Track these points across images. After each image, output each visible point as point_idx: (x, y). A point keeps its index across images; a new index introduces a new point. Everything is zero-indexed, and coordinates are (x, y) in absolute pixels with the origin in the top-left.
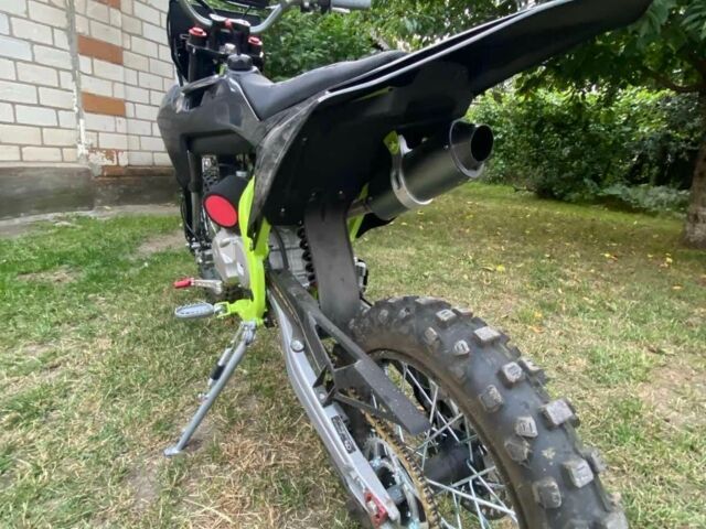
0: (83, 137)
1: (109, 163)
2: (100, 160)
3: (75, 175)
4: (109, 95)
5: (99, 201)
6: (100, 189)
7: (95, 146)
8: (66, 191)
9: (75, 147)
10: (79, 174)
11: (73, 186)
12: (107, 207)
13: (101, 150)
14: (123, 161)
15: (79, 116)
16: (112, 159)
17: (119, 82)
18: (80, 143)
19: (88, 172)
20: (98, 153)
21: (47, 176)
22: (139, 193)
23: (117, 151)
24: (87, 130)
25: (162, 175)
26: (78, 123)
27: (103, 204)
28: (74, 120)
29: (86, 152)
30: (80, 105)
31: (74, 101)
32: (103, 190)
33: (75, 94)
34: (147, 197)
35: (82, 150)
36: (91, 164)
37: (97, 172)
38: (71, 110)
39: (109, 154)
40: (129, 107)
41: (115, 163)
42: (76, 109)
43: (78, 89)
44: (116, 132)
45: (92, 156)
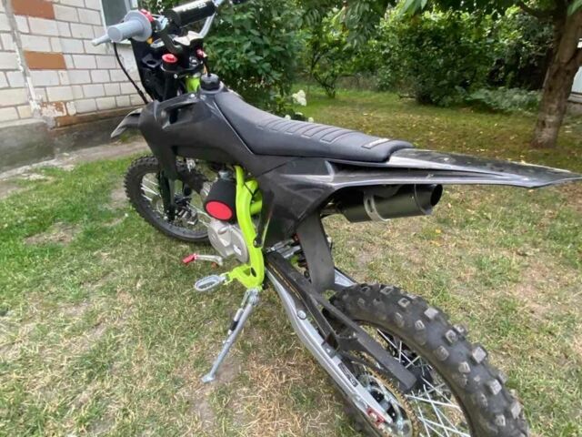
0: (33, 93)
1: (60, 114)
2: (51, 113)
3: (35, 130)
4: (48, 50)
5: (58, 149)
6: (56, 139)
7: (45, 100)
8: (29, 146)
9: (28, 104)
10: (37, 128)
11: (34, 140)
12: (66, 154)
13: (51, 103)
14: (72, 111)
15: (25, 74)
16: (61, 110)
17: (54, 36)
18: (31, 99)
19: (44, 125)
20: (49, 106)
21: (10, 135)
22: (90, 137)
23: (65, 103)
24: (35, 87)
25: (106, 118)
26: (26, 81)
27: (62, 151)
28: (22, 79)
29: (38, 107)
30: (24, 64)
31: (18, 60)
32: (59, 140)
33: (18, 53)
34: (98, 139)
35: (34, 106)
36: (45, 118)
37: (51, 124)
38: (17, 70)
39: (59, 106)
40: (67, 58)
41: (65, 114)
42: (21, 68)
43: (20, 48)
44: (60, 85)
45: (44, 110)
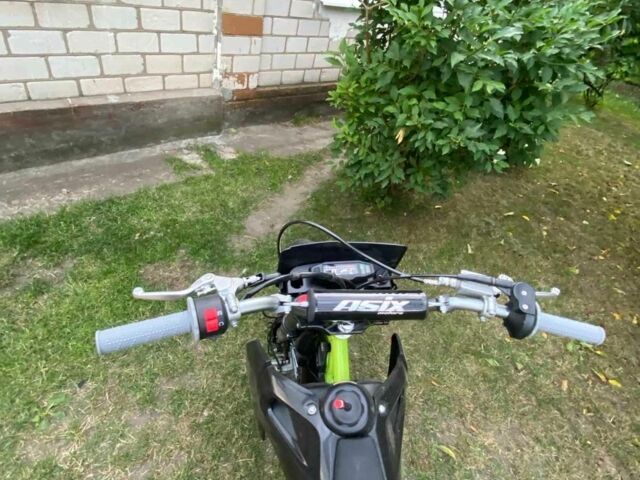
0: (219, 61)
1: (239, 87)
2: (232, 85)
3: (208, 102)
4: (248, 12)
5: (227, 124)
6: (229, 113)
7: (229, 71)
8: (199, 119)
9: (211, 72)
10: (212, 101)
11: (205, 114)
12: (233, 130)
13: (234, 75)
14: (253, 85)
15: (217, 39)
16: (242, 83)
18: (216, 67)
19: (220, 99)
20: (231, 78)
21: (184, 106)
22: (263, 114)
23: (249, 75)
24: (223, 55)
25: (287, 94)
26: (216, 46)
27: (230, 126)
28: (213, 44)
29: (220, 77)
30: (219, 28)
31: (215, 20)
33: (216, 14)
34: (270, 117)
35: (217, 75)
36: (224, 91)
37: (228, 97)
38: (211, 33)
39: (241, 78)
40: (267, 22)
41: (245, 87)
42: (215, 32)
43: (219, 9)
44: (250, 54)
45: (226, 80)
